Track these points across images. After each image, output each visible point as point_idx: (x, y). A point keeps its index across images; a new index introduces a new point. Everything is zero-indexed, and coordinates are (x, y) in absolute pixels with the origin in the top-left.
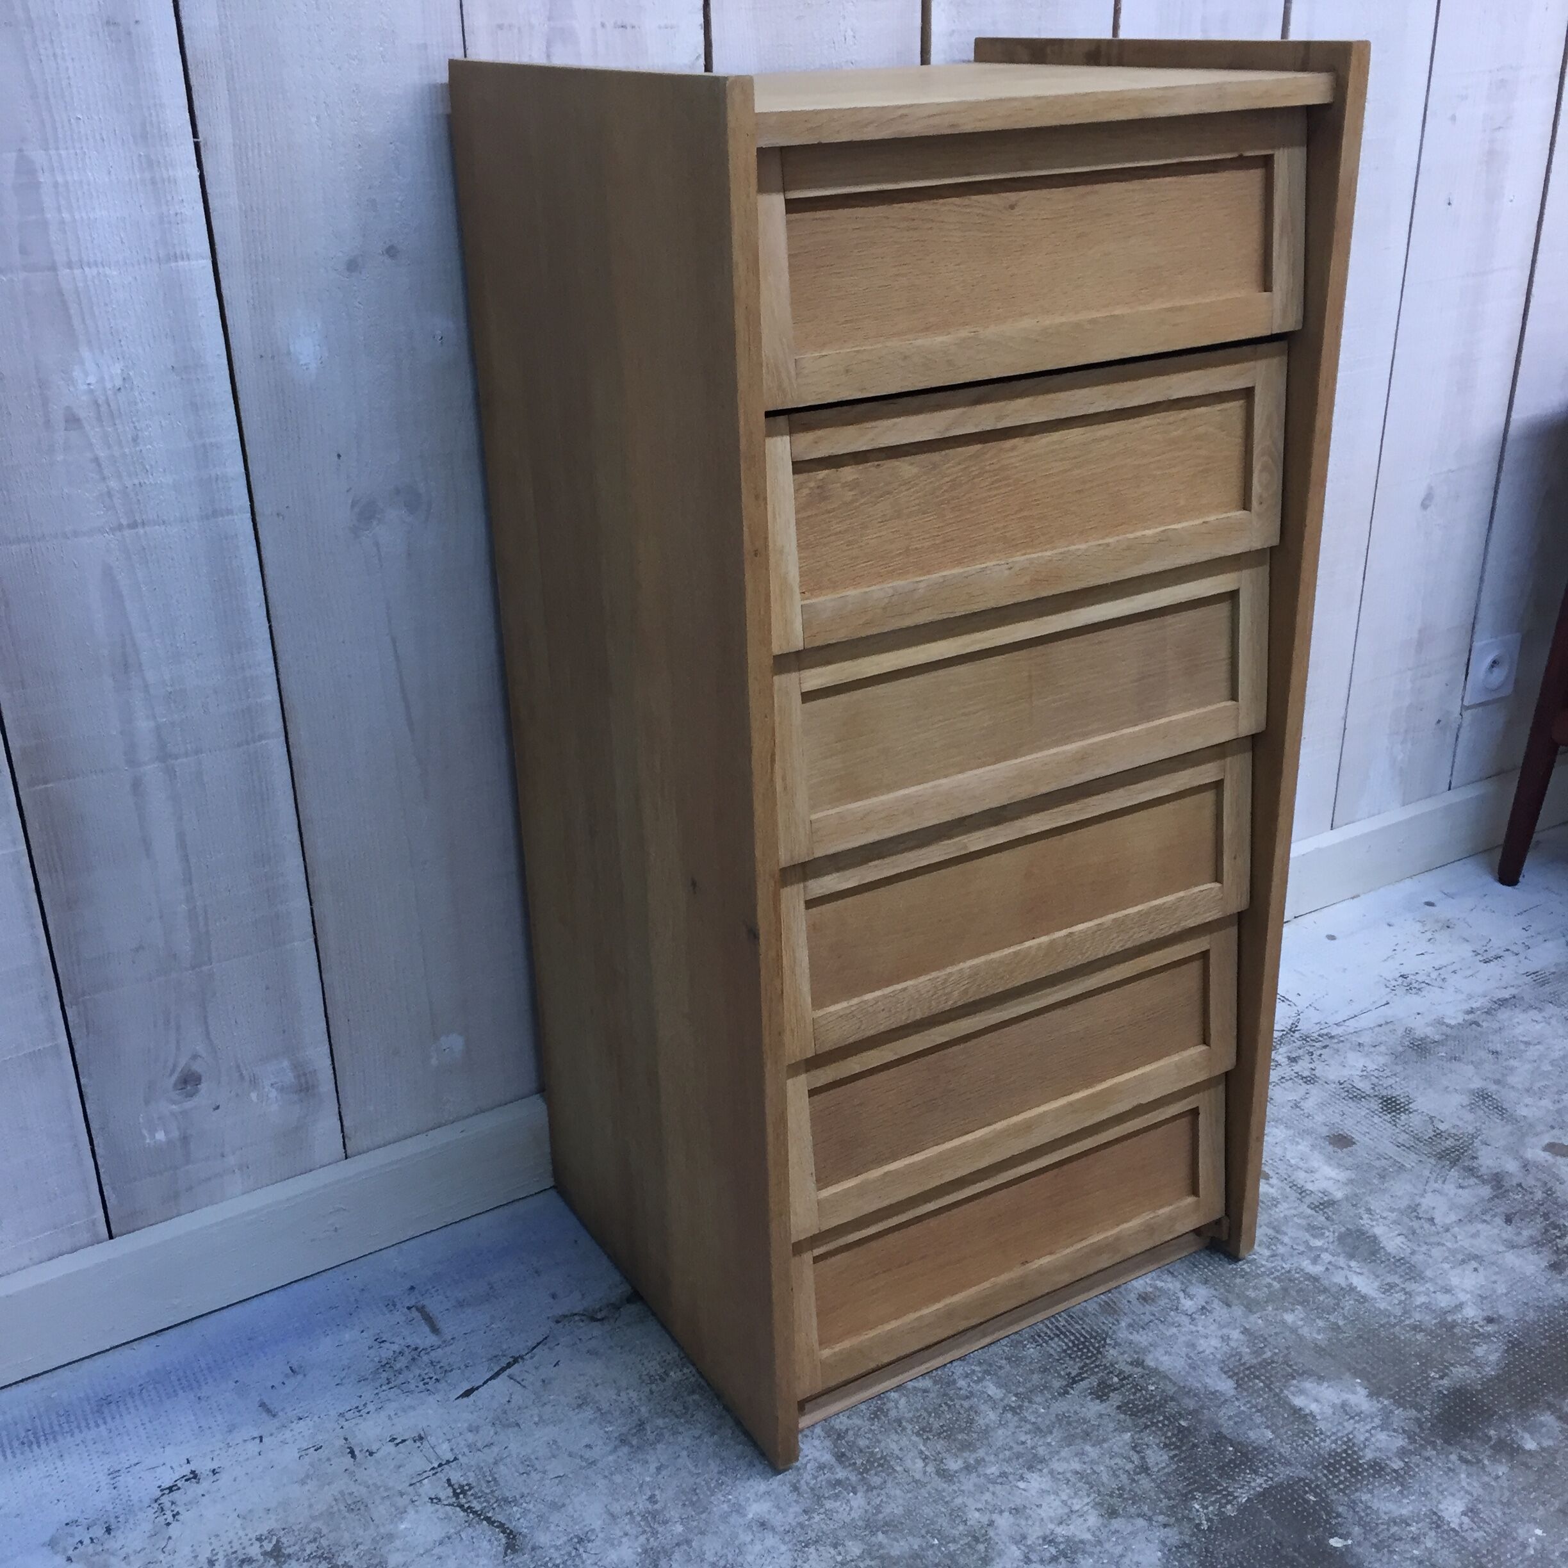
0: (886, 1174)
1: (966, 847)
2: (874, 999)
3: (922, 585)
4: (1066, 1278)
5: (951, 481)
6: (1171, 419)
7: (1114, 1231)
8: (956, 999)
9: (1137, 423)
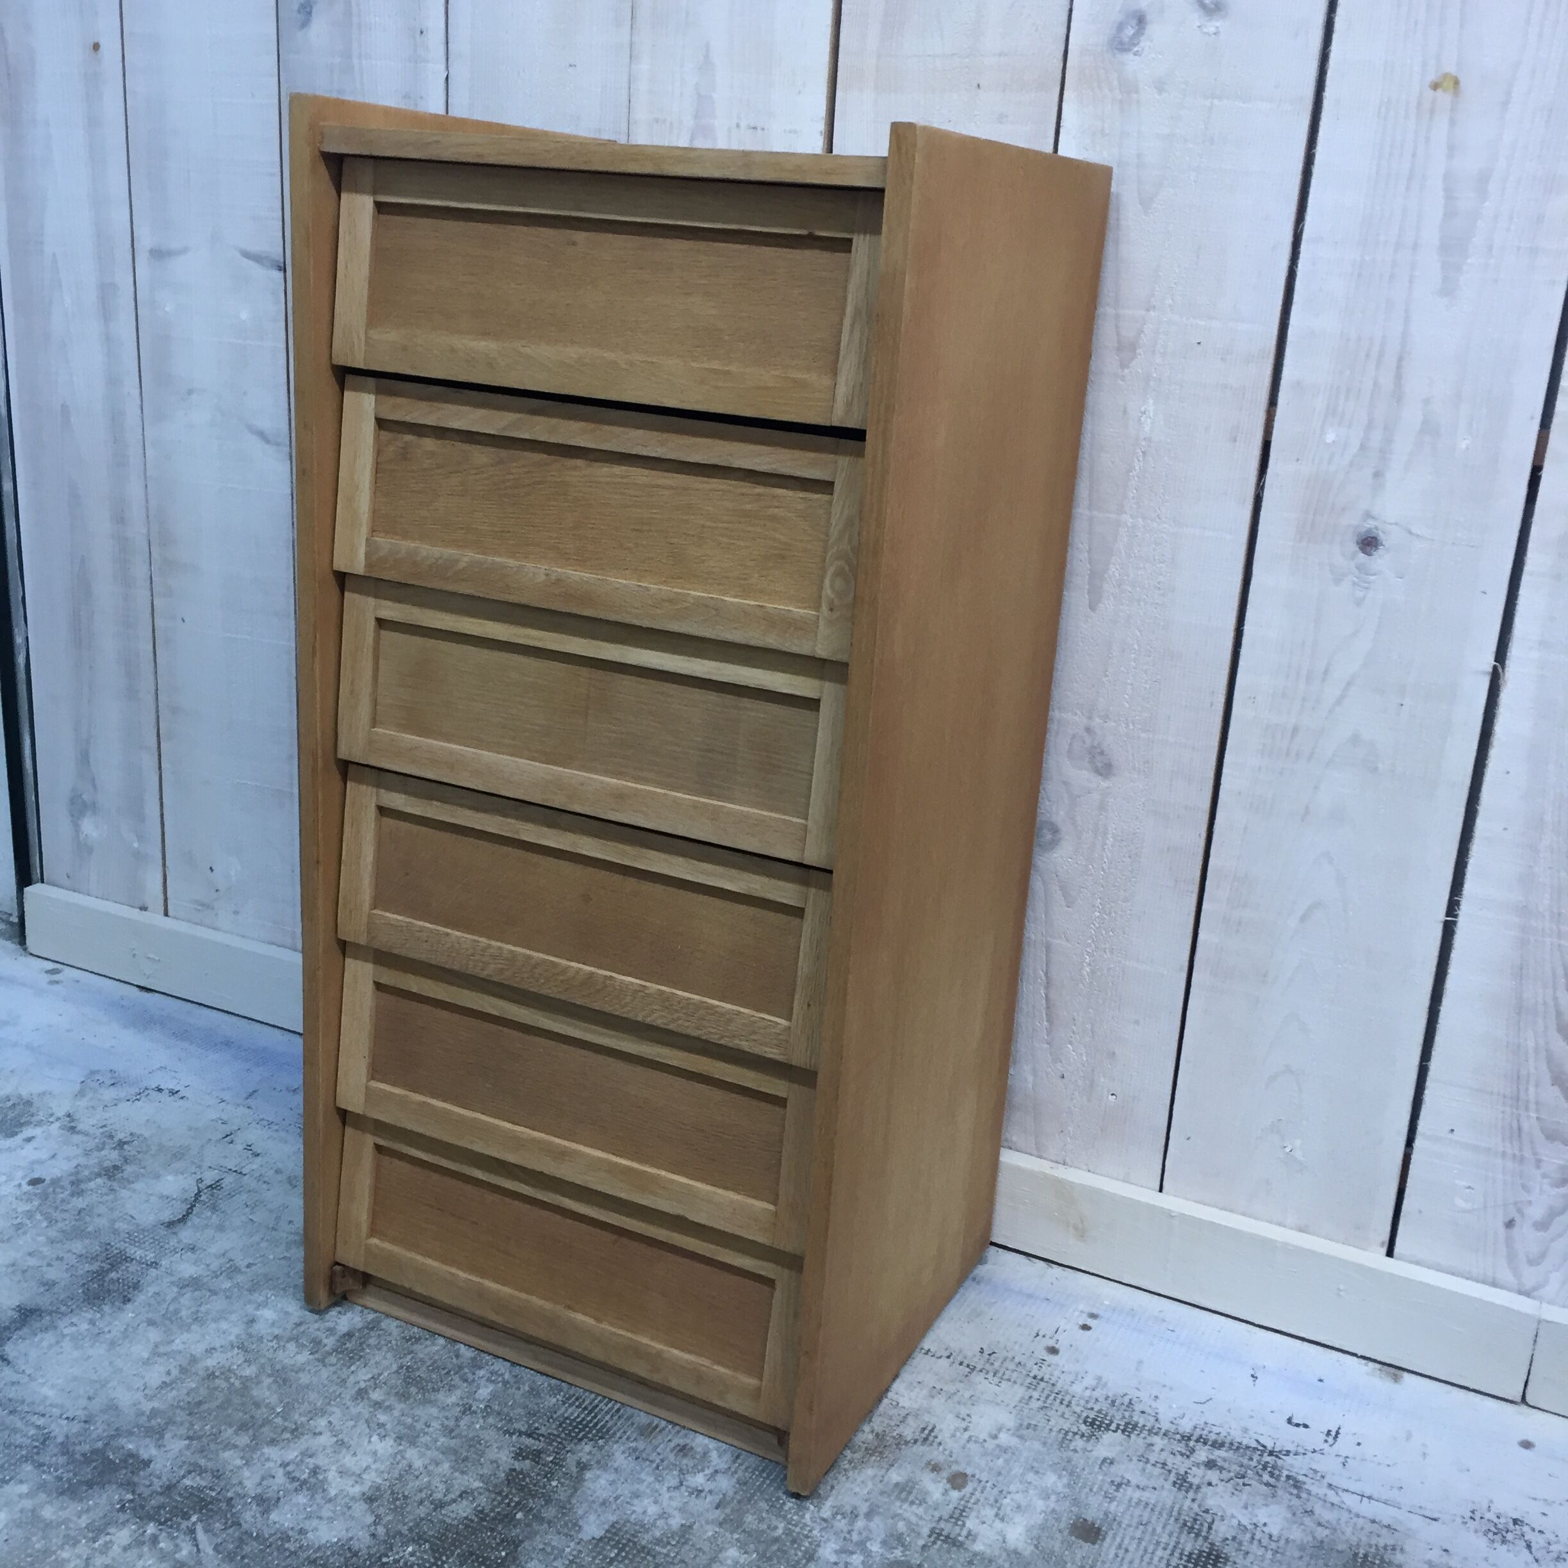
0: (424, 1102)
1: (517, 832)
2: (420, 926)
3: (466, 559)
4: (597, 1354)
5: (515, 479)
6: (744, 490)
7: (659, 1346)
8: (489, 971)
9: (707, 483)
